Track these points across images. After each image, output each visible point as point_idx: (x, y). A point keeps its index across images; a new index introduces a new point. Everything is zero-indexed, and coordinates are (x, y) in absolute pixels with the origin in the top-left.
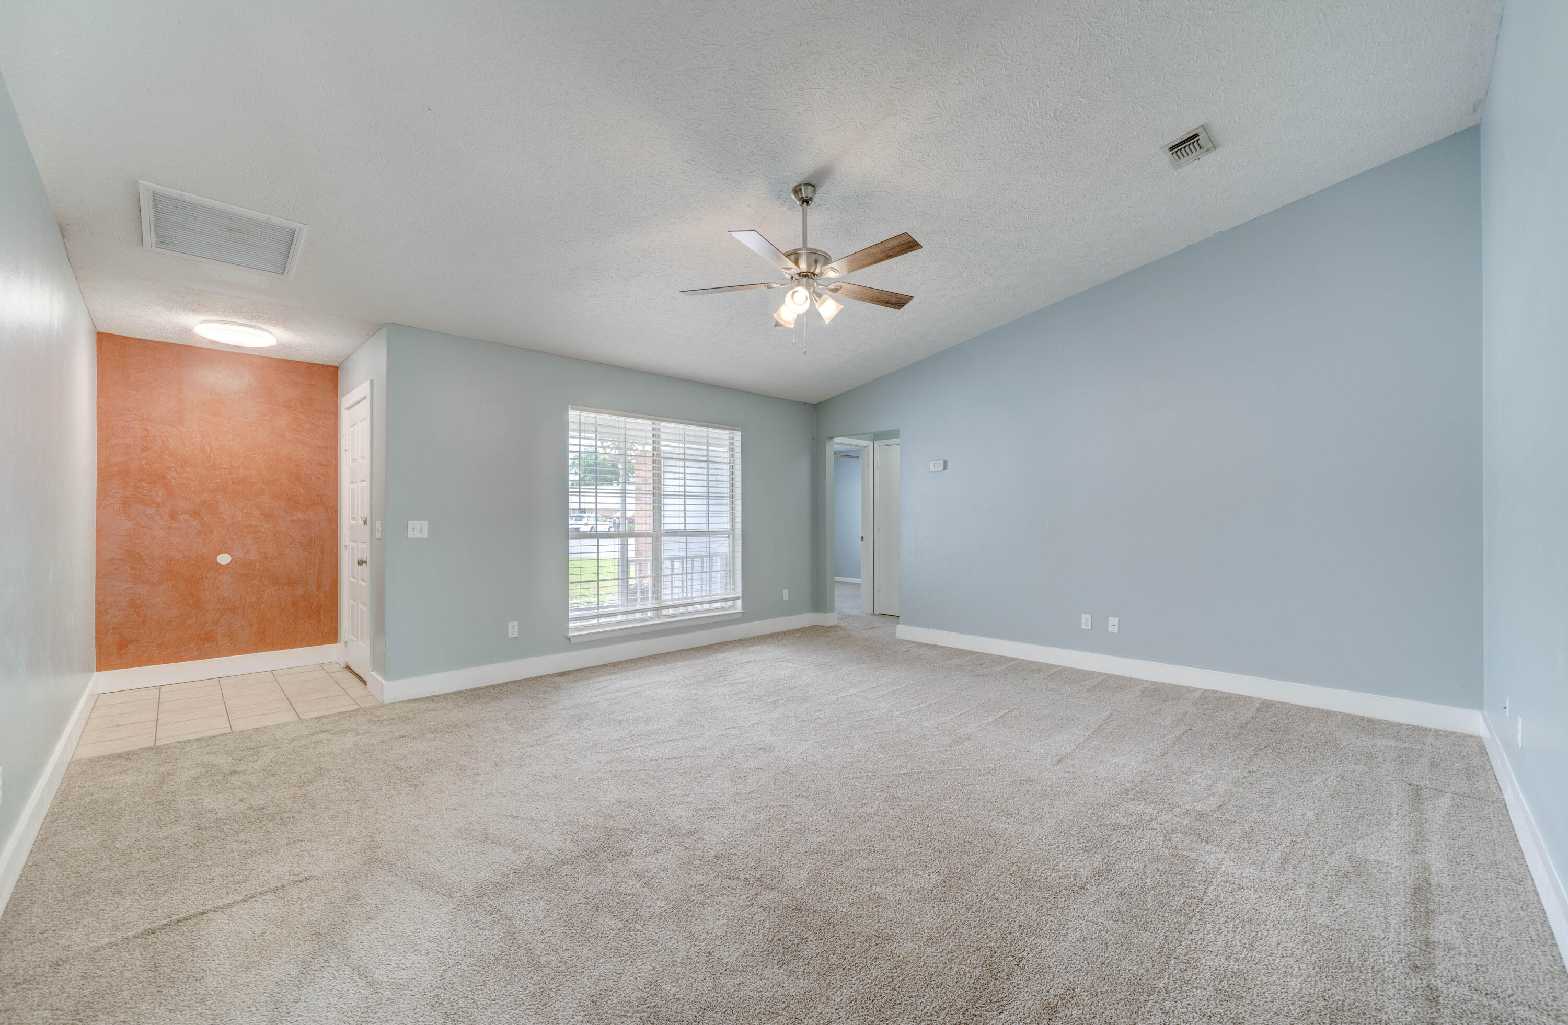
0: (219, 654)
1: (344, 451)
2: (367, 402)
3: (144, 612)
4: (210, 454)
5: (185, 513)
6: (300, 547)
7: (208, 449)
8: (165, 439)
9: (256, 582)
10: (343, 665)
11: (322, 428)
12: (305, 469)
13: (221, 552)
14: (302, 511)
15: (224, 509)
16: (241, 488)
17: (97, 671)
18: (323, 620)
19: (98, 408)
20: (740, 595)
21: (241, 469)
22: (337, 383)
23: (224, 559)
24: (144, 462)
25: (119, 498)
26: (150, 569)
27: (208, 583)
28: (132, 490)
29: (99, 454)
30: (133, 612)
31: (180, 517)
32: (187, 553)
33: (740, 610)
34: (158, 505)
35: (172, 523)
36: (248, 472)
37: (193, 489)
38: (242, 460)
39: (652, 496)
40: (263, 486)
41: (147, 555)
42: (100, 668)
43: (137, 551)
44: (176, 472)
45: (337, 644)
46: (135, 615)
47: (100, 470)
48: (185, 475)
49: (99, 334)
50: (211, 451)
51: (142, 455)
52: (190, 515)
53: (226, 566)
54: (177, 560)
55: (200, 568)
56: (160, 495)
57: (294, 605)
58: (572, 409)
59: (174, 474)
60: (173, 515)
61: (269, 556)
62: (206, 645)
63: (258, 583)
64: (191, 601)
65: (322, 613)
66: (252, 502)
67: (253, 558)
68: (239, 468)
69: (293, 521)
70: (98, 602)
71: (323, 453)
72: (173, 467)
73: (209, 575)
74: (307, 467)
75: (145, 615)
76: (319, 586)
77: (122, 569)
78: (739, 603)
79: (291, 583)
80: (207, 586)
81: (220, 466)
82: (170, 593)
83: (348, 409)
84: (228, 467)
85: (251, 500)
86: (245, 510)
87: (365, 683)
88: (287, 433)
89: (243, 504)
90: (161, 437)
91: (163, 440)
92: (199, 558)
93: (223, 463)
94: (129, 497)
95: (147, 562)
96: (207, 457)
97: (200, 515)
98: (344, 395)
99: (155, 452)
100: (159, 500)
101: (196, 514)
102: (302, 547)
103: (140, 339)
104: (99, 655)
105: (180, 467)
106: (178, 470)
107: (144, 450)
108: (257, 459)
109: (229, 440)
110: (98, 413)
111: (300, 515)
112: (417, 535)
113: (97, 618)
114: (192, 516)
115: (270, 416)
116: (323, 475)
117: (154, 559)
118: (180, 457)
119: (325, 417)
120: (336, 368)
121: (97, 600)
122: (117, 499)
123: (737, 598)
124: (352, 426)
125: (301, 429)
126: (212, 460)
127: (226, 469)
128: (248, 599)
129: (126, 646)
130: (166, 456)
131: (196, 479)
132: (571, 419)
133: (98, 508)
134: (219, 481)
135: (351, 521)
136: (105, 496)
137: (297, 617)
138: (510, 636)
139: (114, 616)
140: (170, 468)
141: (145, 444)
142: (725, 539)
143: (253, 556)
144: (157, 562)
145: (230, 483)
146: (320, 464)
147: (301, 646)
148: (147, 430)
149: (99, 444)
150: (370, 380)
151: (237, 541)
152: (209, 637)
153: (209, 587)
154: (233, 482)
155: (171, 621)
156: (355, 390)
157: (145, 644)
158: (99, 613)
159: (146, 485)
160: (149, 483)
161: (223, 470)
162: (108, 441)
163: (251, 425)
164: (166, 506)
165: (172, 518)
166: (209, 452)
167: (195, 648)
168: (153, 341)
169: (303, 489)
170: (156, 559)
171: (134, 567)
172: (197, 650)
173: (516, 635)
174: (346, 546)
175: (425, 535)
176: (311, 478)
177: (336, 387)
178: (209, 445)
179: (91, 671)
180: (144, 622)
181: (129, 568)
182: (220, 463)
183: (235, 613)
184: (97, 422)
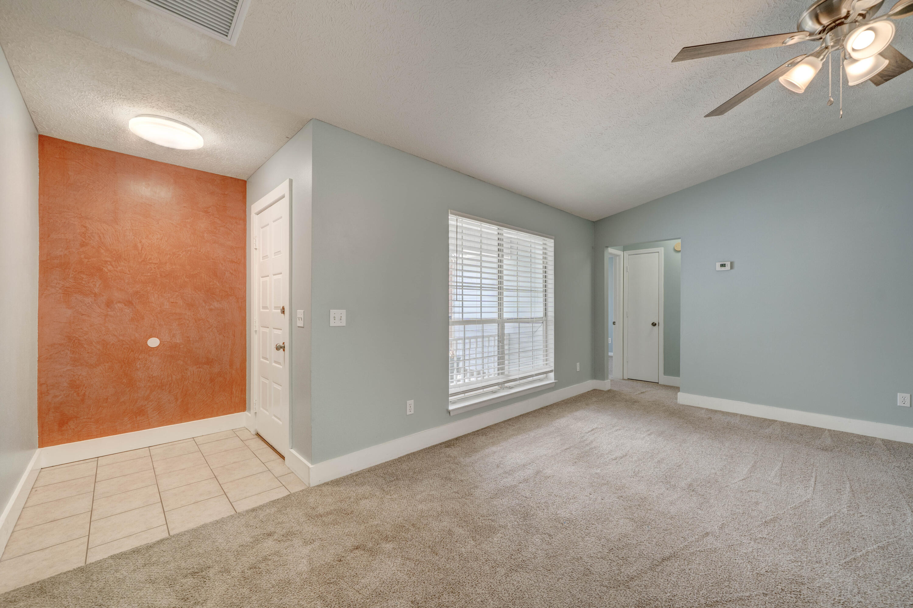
0: (150, 426)
1: (254, 250)
2: (286, 200)
3: (83, 392)
4: (141, 250)
5: (119, 302)
6: (216, 331)
7: (139, 245)
8: (101, 235)
9: (180, 362)
10: (254, 433)
11: (234, 231)
12: (220, 265)
13: (151, 337)
14: (218, 301)
15: (153, 299)
16: (168, 281)
17: (39, 447)
18: (235, 392)
19: (40, 205)
20: (553, 368)
21: (168, 264)
22: (246, 194)
23: (153, 342)
24: (82, 256)
25: (60, 289)
26: (88, 353)
27: (140, 364)
28: (71, 281)
29: (41, 248)
30: (72, 392)
31: (116, 305)
32: (121, 338)
33: (553, 381)
34: (95, 295)
35: (108, 311)
36: (174, 267)
37: (127, 281)
38: (169, 256)
39: (497, 289)
40: (186, 280)
41: (86, 340)
42: (42, 444)
43: (77, 336)
44: (112, 266)
45: (246, 413)
46: (75, 394)
47: (42, 263)
48: (119, 268)
49: (41, 137)
50: (142, 248)
51: (81, 250)
52: (124, 304)
53: (156, 348)
54: (113, 344)
55: (133, 351)
56: (97, 286)
57: (212, 380)
58: (451, 213)
59: (110, 267)
60: (109, 304)
61: (191, 339)
62: (138, 418)
63: (182, 363)
64: (125, 381)
65: (234, 386)
66: (177, 293)
67: (178, 341)
68: (166, 263)
69: (211, 310)
70: (40, 384)
71: (234, 252)
72: (109, 261)
73: (140, 357)
74: (222, 264)
75: (84, 393)
76: (231, 365)
77: (62, 353)
78: (552, 375)
79: (209, 362)
80: (139, 366)
81: (151, 262)
82: (107, 374)
83: (258, 214)
84: (157, 262)
85: (176, 291)
86: (172, 300)
87: (283, 457)
88: (206, 235)
89: (169, 295)
90: (98, 234)
91: (100, 237)
92: (133, 342)
93: (152, 258)
94: (69, 288)
95: (85, 346)
96: (139, 253)
97: (132, 304)
98: (252, 203)
99: (93, 247)
100: (96, 290)
101: (129, 303)
102: (218, 332)
103: (79, 145)
104: (41, 433)
105: (115, 261)
106: (113, 263)
107: (83, 245)
108: (181, 256)
109: (158, 239)
110: (39, 210)
111: (216, 305)
112: (338, 323)
113: (39, 398)
114: (125, 305)
115: (192, 219)
116: (235, 271)
117: (92, 343)
118: (115, 252)
119: (236, 223)
120: (245, 182)
121: (39, 382)
122: (58, 289)
123: (551, 371)
124: (262, 228)
125: (217, 231)
126: (144, 256)
127: (156, 264)
128: (174, 377)
129: (67, 423)
130: (102, 251)
131: (129, 271)
132: (451, 222)
133: (40, 297)
134: (149, 274)
135: (262, 310)
136: (47, 286)
137: (214, 391)
138: (408, 413)
139: (56, 396)
140: (106, 262)
141: (84, 240)
142: (540, 325)
143: (178, 340)
144: (95, 347)
145: (159, 276)
146: (232, 262)
147: (217, 415)
148: (85, 227)
149: (40, 238)
150: (290, 179)
151: (165, 327)
152: (141, 412)
153: (140, 367)
154: (161, 275)
155: (107, 399)
156: (267, 196)
157: (84, 420)
158: (41, 395)
159: (84, 276)
160: (86, 274)
161: (153, 265)
162: (49, 236)
163: (176, 227)
164: (103, 296)
165: (108, 306)
166: (140, 249)
167: (128, 422)
168: (91, 147)
169: (219, 282)
170: (94, 343)
171: (74, 352)
172: (131, 423)
173: (412, 412)
174: (256, 331)
175: (344, 324)
176: (225, 274)
177: (245, 197)
178: (141, 242)
179: (32, 447)
180: (83, 400)
181: (69, 352)
182: (150, 259)
183: (163, 390)
184: (39, 217)
